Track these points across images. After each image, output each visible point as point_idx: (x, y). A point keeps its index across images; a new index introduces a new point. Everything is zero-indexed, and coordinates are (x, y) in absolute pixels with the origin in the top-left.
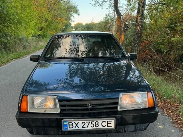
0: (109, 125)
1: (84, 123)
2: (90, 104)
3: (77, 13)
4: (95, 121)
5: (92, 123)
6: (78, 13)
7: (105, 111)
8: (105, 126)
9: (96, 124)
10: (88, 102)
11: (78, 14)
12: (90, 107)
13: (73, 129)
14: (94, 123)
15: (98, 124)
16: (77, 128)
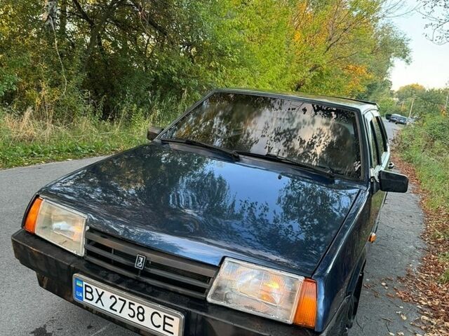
0: (167, 327)
1: (113, 300)
2: (142, 259)
3: (404, 57)
4: (137, 305)
5: (132, 306)
6: (407, 58)
7: (172, 288)
8: (159, 326)
9: (139, 313)
10: (141, 252)
11: (407, 61)
12: (139, 265)
13: (93, 303)
14: (135, 308)
15: (143, 314)
16: (99, 305)
